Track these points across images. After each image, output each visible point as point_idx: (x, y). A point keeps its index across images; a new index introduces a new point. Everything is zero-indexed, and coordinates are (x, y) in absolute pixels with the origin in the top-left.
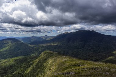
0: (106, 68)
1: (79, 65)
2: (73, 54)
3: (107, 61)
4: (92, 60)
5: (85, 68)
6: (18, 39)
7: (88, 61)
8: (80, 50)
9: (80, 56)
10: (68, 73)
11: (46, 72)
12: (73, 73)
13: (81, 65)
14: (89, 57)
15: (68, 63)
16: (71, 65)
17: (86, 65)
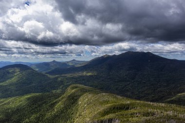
0: (171, 113)
1: (128, 109)
2: (117, 89)
3: (172, 102)
4: (147, 100)
5: (137, 113)
6: (29, 65)
7: (142, 102)
8: (128, 83)
9: (129, 93)
10: (109, 120)
11: (74, 119)
13: (130, 107)
14: (143, 95)
15: (109, 105)
16: (114, 108)
17: (138, 108)
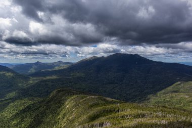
1: (118, 111)
2: (105, 91)
5: (127, 115)
8: (117, 85)
10: (100, 124)
12: (109, 123)
13: (120, 109)
15: (99, 108)
16: (104, 111)
17: (129, 110)
